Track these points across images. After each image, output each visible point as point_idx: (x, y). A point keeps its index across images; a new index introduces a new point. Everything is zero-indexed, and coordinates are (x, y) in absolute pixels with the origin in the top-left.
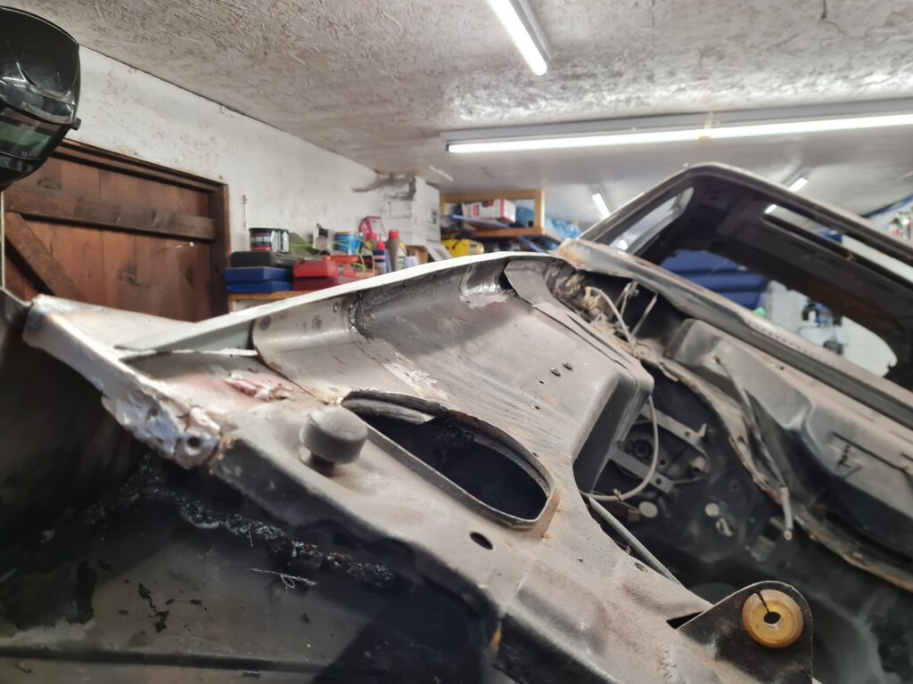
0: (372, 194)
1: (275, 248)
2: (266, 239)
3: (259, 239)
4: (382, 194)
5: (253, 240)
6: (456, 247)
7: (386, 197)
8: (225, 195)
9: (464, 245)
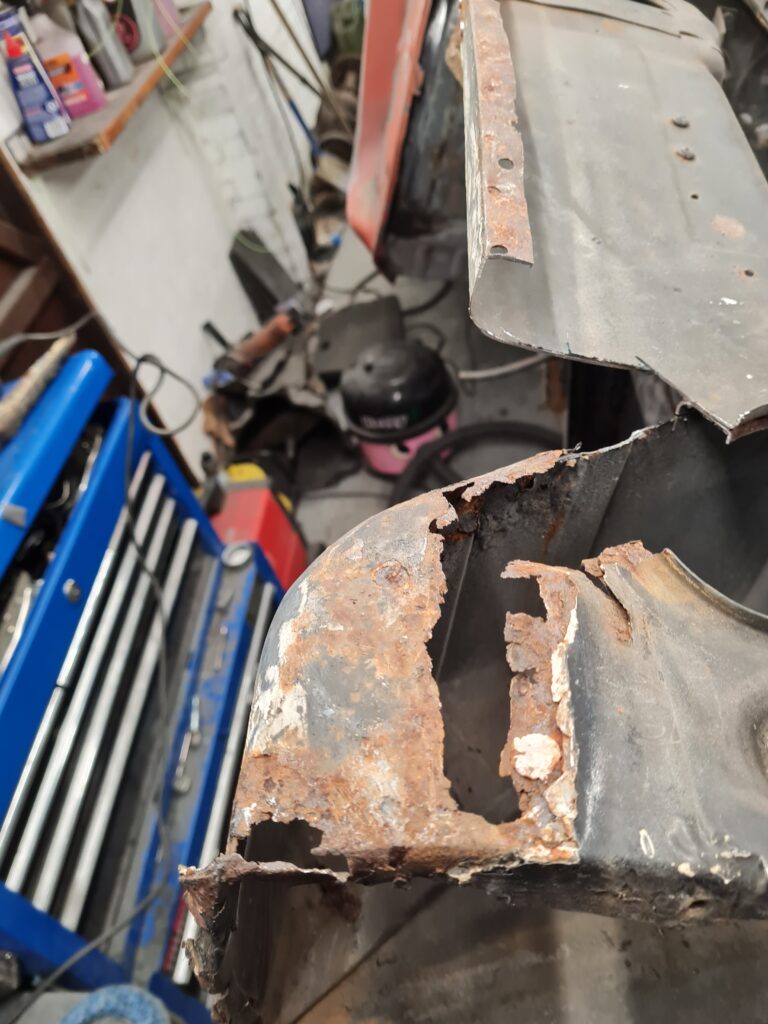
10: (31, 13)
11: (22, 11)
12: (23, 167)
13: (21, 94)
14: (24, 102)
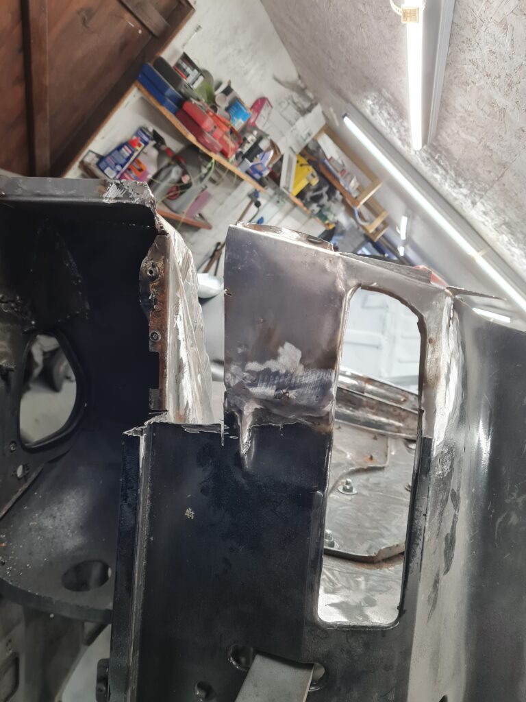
0: (282, 88)
1: (189, 80)
2: (189, 70)
3: (184, 65)
4: (290, 94)
5: (180, 62)
6: (303, 167)
7: (291, 98)
8: (188, 15)
9: (309, 170)
10: (155, 146)
11: (154, 142)
12: (82, 162)
13: (116, 152)
14: (113, 155)
